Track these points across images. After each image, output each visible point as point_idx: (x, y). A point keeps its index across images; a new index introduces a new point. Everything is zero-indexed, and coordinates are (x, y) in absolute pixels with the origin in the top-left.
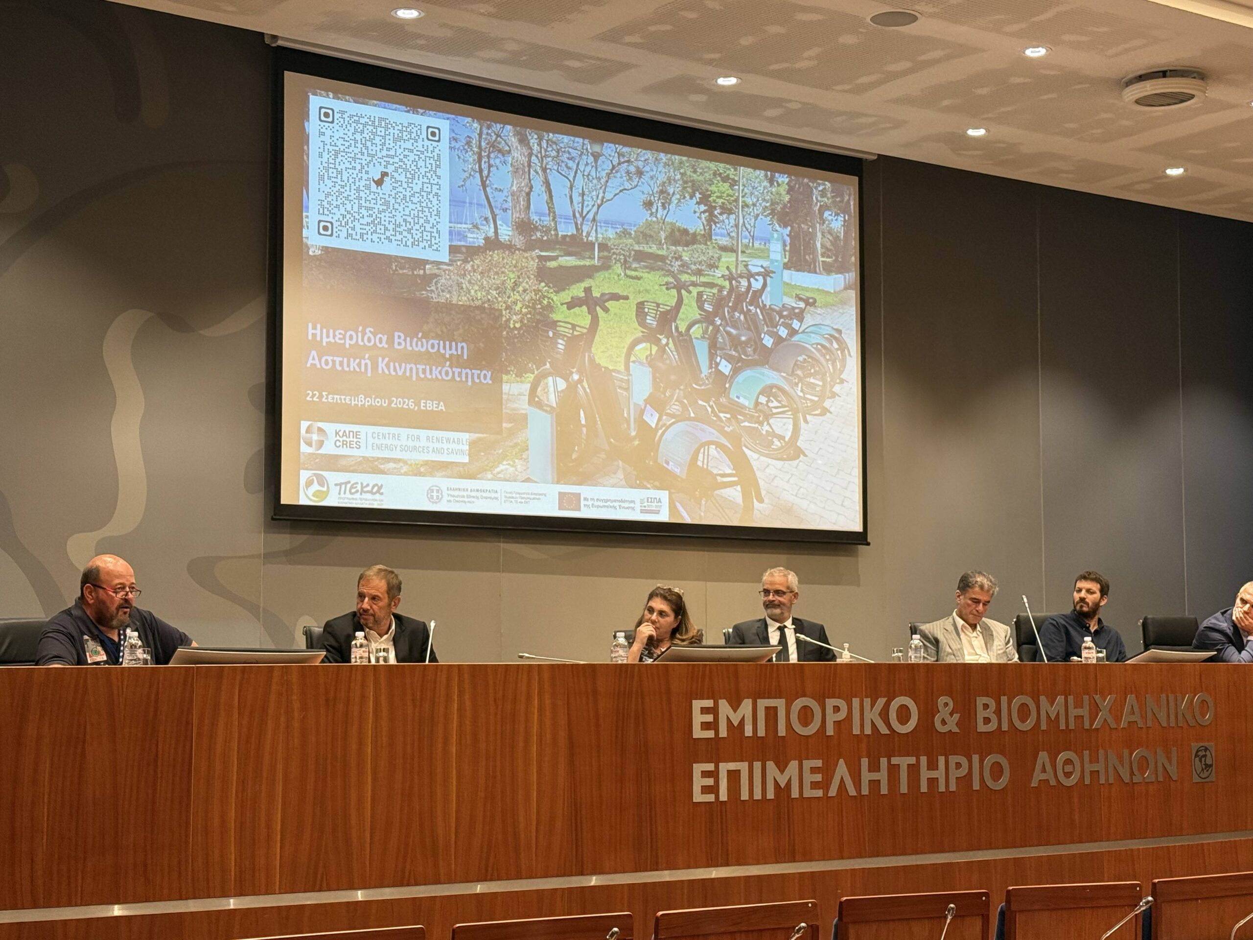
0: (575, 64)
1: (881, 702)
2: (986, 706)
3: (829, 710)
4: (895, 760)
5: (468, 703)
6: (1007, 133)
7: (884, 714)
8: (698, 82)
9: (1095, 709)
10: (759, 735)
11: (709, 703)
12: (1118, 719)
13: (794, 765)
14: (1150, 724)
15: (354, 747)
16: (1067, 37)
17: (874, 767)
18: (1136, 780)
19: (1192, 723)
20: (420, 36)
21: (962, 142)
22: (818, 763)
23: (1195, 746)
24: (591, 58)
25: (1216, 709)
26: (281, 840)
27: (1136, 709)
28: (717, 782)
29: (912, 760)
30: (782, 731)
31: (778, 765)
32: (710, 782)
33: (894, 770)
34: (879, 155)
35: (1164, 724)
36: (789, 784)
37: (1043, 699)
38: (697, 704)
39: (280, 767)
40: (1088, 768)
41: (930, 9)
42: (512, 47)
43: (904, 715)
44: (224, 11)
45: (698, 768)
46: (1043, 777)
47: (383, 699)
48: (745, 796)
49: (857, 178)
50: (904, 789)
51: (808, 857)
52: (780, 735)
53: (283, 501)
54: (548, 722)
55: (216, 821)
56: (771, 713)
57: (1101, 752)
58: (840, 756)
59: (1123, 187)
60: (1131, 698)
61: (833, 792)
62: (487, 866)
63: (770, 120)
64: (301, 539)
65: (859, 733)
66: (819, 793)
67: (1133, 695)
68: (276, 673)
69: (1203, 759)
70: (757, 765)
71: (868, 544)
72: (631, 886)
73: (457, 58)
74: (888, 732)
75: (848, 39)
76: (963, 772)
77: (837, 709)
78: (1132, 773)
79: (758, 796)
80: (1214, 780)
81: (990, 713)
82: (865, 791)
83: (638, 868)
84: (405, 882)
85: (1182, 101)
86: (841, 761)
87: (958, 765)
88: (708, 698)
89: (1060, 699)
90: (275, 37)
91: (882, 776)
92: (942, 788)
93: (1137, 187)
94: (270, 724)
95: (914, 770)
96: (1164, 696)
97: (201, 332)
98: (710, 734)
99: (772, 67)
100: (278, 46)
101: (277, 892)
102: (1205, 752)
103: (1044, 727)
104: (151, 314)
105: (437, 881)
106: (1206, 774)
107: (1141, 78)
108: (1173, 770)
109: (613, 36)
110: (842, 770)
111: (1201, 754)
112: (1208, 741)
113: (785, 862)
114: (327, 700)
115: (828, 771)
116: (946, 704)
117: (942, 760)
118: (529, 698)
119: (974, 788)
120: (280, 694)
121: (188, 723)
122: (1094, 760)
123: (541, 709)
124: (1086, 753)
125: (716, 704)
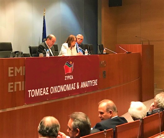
10: (23, 75)
28: (14, 87)
32: (12, 87)
45: (10, 84)
48: (20, 90)
70: (23, 82)
79: (23, 89)
88: (12, 67)
98: (12, 75)
125: (14, 68)
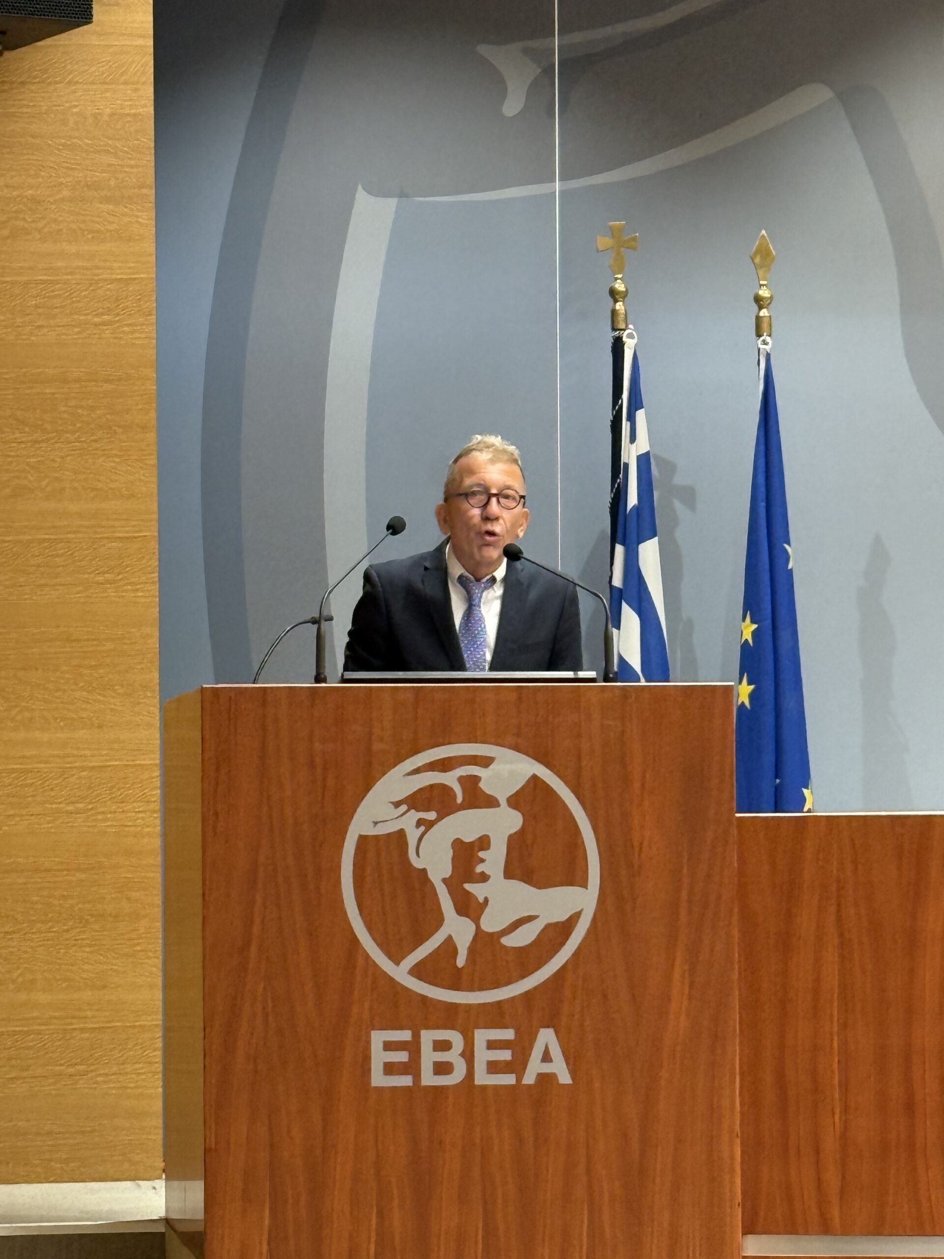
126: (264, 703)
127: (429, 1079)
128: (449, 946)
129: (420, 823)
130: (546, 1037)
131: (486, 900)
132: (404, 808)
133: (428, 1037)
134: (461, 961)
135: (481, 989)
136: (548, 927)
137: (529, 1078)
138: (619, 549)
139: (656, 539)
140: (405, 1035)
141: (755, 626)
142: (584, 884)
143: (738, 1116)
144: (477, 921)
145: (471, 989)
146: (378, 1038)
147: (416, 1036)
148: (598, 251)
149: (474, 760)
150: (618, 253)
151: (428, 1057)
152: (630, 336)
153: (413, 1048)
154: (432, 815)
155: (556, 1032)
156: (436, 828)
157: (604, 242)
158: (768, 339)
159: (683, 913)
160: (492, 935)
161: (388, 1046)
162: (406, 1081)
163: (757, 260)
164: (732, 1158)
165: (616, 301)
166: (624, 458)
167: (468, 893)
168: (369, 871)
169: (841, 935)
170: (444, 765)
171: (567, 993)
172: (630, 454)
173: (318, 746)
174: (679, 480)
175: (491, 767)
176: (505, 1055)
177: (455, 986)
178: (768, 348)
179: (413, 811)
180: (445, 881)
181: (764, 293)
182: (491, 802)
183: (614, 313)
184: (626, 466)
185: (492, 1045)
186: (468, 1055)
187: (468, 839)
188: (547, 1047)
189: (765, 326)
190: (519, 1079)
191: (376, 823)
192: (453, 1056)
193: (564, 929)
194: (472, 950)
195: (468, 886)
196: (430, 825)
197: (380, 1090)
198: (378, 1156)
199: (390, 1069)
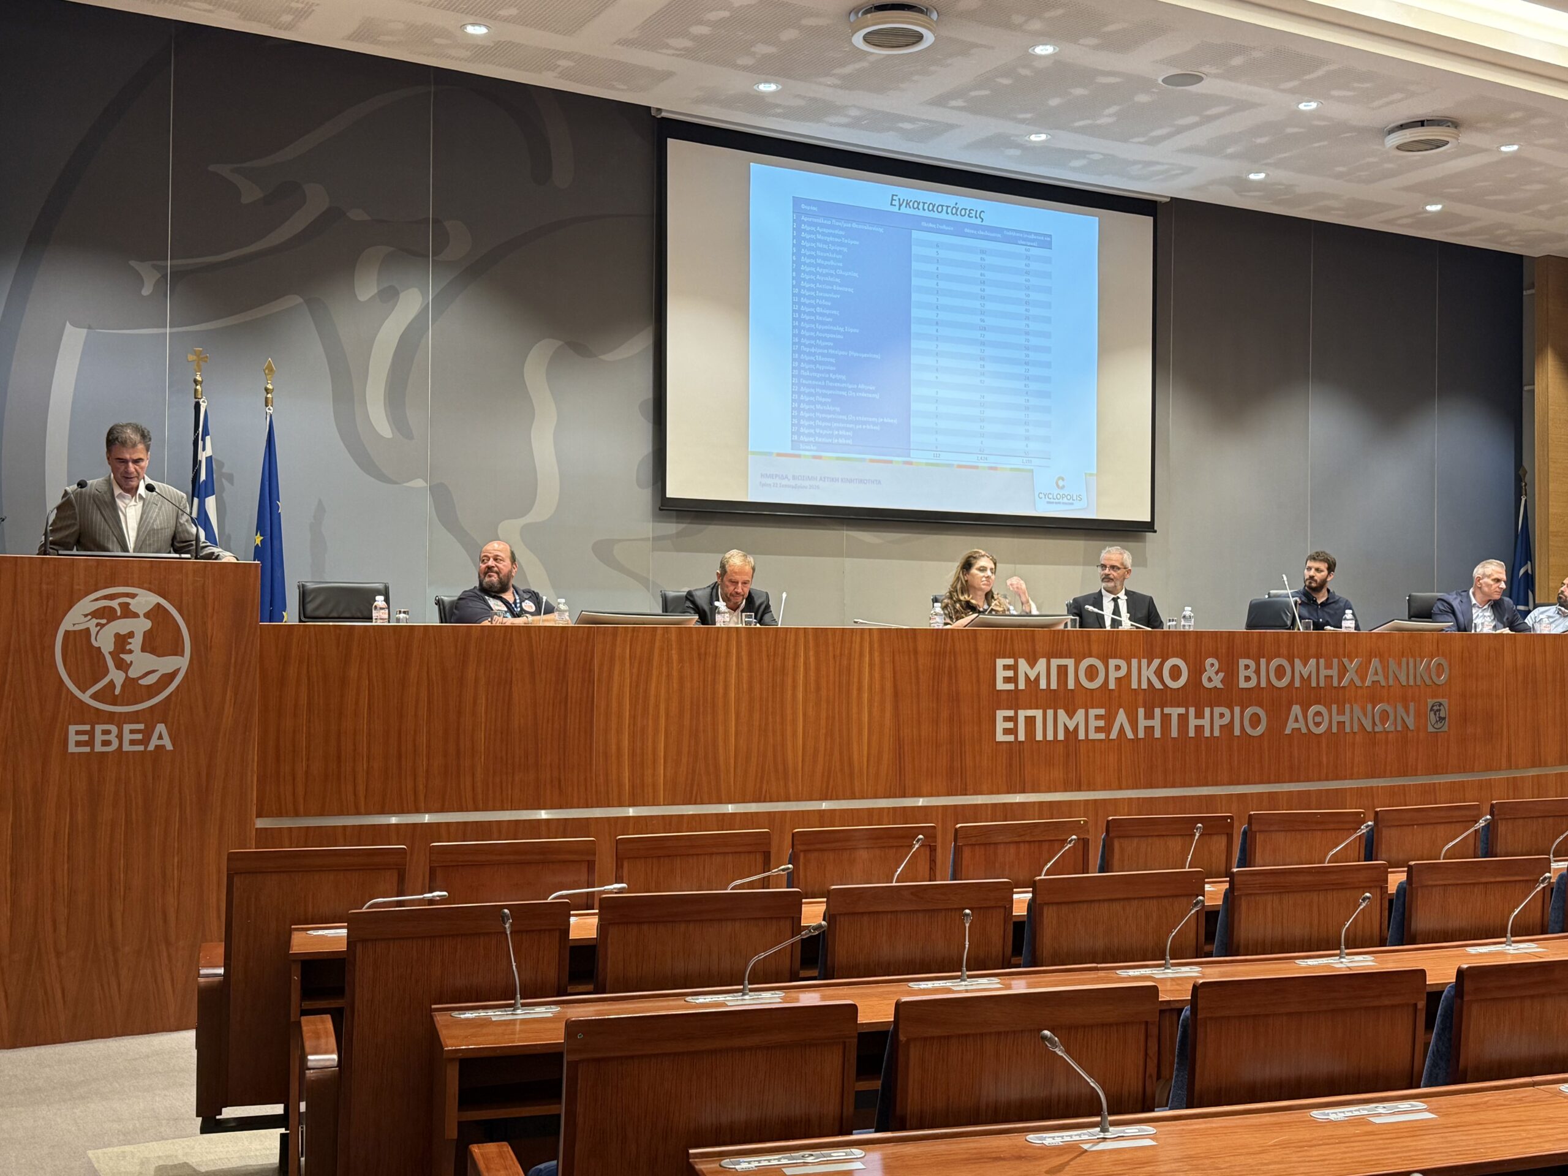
0: (907, 126)
1: (1156, 662)
2: (1247, 667)
3: (1111, 668)
4: (1167, 710)
5: (812, 659)
6: (1283, 176)
7: (1159, 673)
8: (1012, 138)
9: (1343, 671)
10: (1052, 688)
11: (1010, 662)
12: (1363, 679)
13: (1081, 713)
14: (1391, 682)
15: (721, 691)
16: (1335, 93)
17: (1149, 716)
18: (1377, 730)
19: (1428, 682)
20: (778, 106)
21: (1242, 185)
22: (1102, 712)
23: (1430, 702)
24: (923, 121)
25: (1450, 670)
26: (665, 763)
27: (1380, 671)
28: (1016, 725)
29: (1182, 710)
30: (1071, 685)
31: (1067, 712)
32: (1010, 725)
33: (1166, 719)
34: (1171, 198)
35: (1404, 683)
36: (1076, 728)
37: (1297, 661)
38: (1000, 662)
39: (662, 707)
40: (1336, 718)
41: (1213, 70)
42: (854, 112)
43: (1175, 673)
44: (618, 89)
45: (1000, 714)
46: (1296, 726)
47: (744, 654)
48: (1039, 737)
49: (1152, 218)
50: (1174, 734)
51: (1091, 788)
52: (1069, 688)
53: (668, 496)
54: (877, 675)
55: (614, 747)
56: (1063, 671)
57: (1347, 706)
58: (1120, 706)
59: (1387, 222)
60: (1375, 662)
61: (1114, 735)
62: (827, 787)
63: (1074, 169)
64: (682, 526)
65: (1136, 687)
66: (1102, 736)
67: (1377, 659)
68: (659, 632)
69: (1437, 713)
70: (1050, 712)
71: (1155, 532)
72: (945, 807)
73: (807, 124)
74: (1161, 687)
75: (1142, 98)
76: (1226, 720)
77: (1118, 668)
78: (1374, 724)
79: (1050, 737)
80: (1447, 730)
81: (1250, 673)
82: (1141, 735)
83: (950, 793)
84: (762, 800)
85: (1438, 147)
86: (1121, 711)
87: (1222, 715)
88: (1009, 657)
89: (1313, 661)
90: (659, 110)
91: (1156, 722)
92: (1207, 734)
93: (1400, 222)
94: (655, 672)
95: (1183, 719)
96: (1404, 660)
97: (603, 357)
98: (1011, 687)
99: (1077, 124)
100: (663, 118)
101: (662, 804)
102: (1440, 706)
103: (1297, 684)
104: (561, 343)
105: (787, 799)
106: (1439, 725)
107: (1402, 127)
108: (1411, 722)
109: (940, 101)
110: (1121, 717)
111: (1435, 708)
112: (1443, 697)
113: (1072, 791)
114: (699, 654)
115: (1110, 719)
116: (1212, 665)
117: (1207, 711)
118: (861, 655)
119: (1235, 734)
120: (662, 649)
121: (591, 671)
122: (1341, 712)
123: (871, 665)
124: (1334, 707)
125: (1016, 662)
126: (16, 564)
127: (99, 748)
128: (112, 684)
129: (97, 624)
130: (161, 728)
131: (131, 662)
132: (90, 617)
133: (99, 728)
134: (117, 691)
135: (127, 705)
136: (163, 675)
137: (151, 747)
138: (196, 500)
139: (214, 496)
140: (87, 727)
141: (262, 538)
142: (183, 656)
143: (256, 764)
144: (127, 674)
145: (122, 705)
146: (72, 729)
147: (93, 729)
148: (188, 361)
149: (127, 595)
150: (198, 363)
151: (99, 737)
152: (204, 402)
153: (91, 733)
154: (104, 621)
155: (166, 726)
156: (106, 627)
157: (191, 357)
158: (271, 408)
159: (232, 670)
160: (133, 679)
161: (78, 733)
162: (87, 749)
163: (267, 371)
164: (252, 782)
165: (197, 385)
166: (199, 458)
167: (123, 659)
168: (70, 647)
169: (309, 679)
170: (111, 597)
171: (172, 706)
172: (203, 456)
173: (44, 587)
174: (224, 470)
175: (137, 598)
176: (139, 736)
177: (114, 704)
178: (271, 412)
179: (94, 619)
180: (110, 653)
181: (270, 386)
182: (136, 615)
183: (196, 391)
184: (200, 461)
185: (132, 732)
186: (120, 737)
187: (122, 633)
188: (161, 732)
189: (270, 402)
190: (146, 747)
191: (74, 625)
192: (112, 737)
193: (172, 676)
194: (123, 686)
195: (122, 656)
196: (103, 626)
197: (72, 754)
198: (71, 786)
199: (78, 744)
